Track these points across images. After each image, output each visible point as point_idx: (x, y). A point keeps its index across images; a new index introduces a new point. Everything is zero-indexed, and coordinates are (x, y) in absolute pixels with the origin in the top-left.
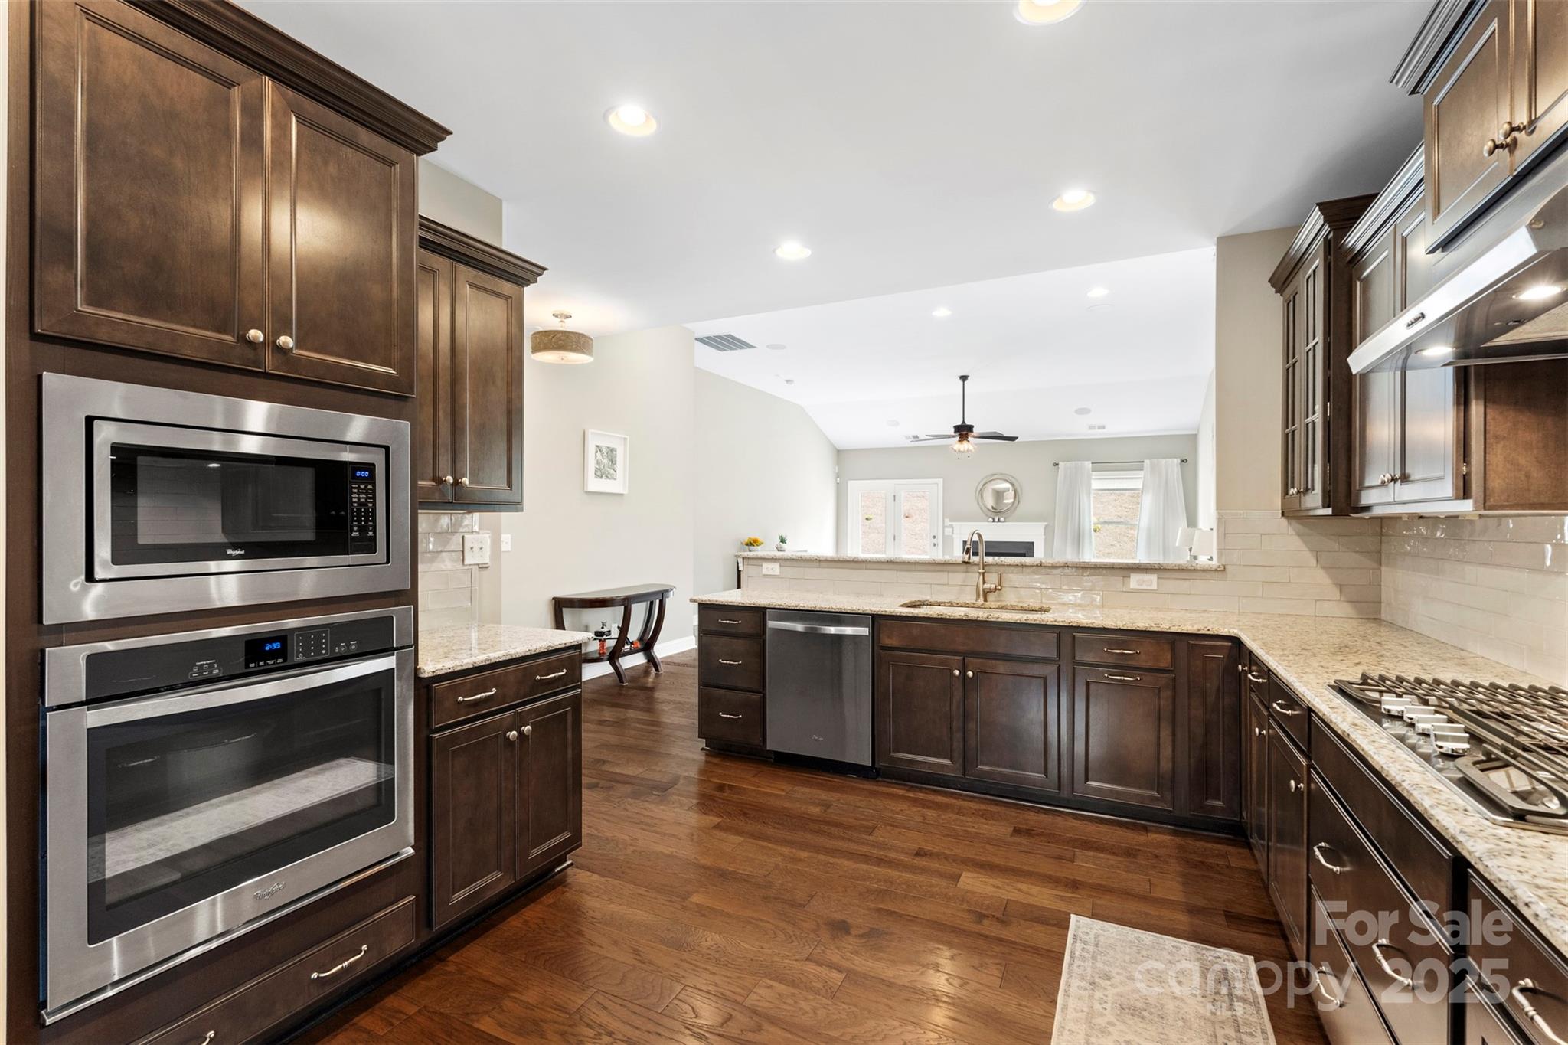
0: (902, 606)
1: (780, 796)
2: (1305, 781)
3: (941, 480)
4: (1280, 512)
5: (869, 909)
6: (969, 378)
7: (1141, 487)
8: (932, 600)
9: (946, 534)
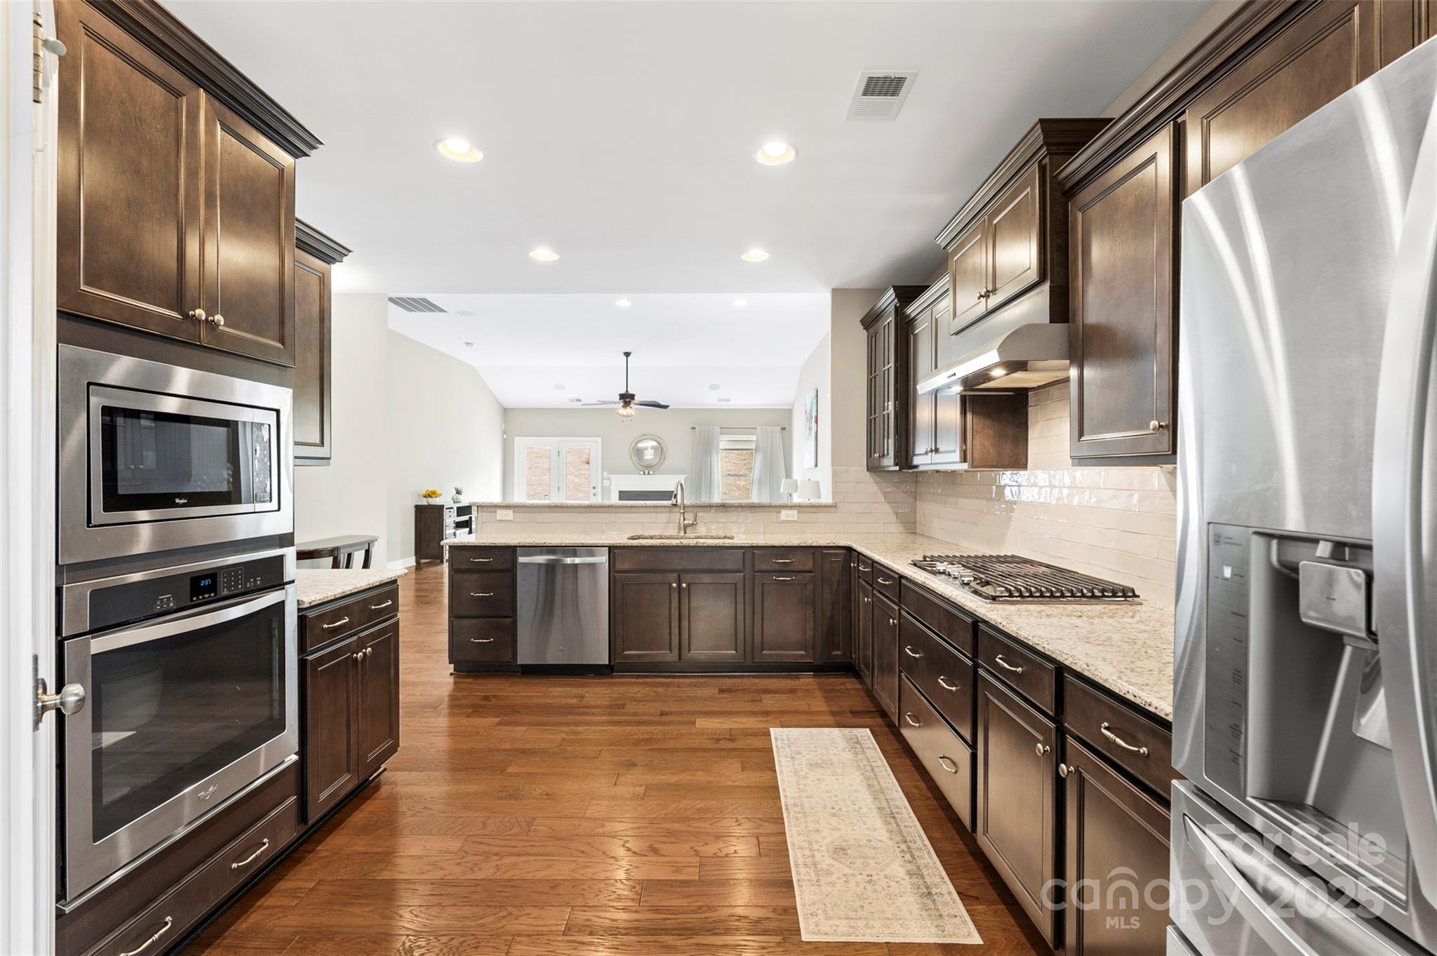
0: (628, 539)
1: (540, 696)
2: (897, 618)
3: (600, 439)
4: (866, 468)
5: (644, 750)
6: (631, 355)
7: (754, 447)
8: (646, 534)
9: (605, 485)
